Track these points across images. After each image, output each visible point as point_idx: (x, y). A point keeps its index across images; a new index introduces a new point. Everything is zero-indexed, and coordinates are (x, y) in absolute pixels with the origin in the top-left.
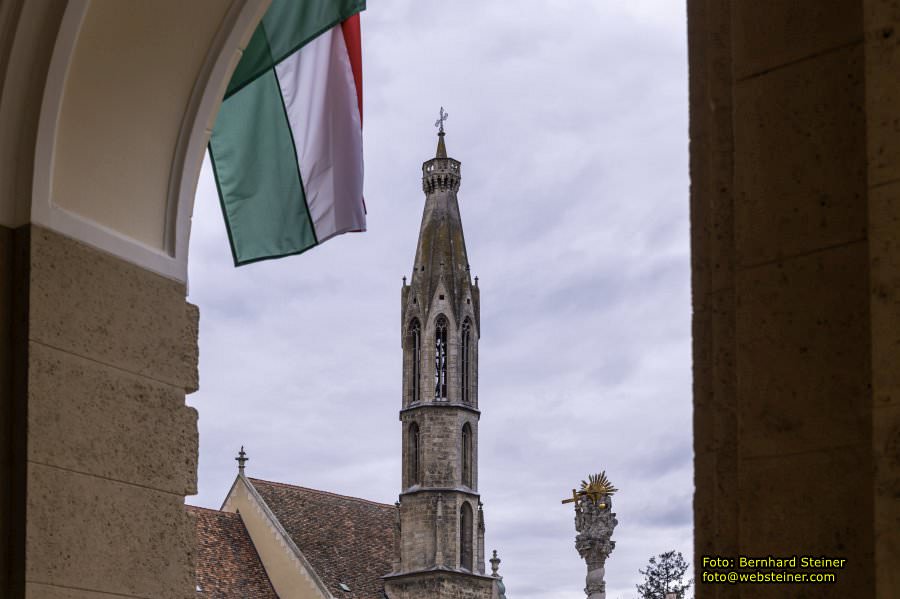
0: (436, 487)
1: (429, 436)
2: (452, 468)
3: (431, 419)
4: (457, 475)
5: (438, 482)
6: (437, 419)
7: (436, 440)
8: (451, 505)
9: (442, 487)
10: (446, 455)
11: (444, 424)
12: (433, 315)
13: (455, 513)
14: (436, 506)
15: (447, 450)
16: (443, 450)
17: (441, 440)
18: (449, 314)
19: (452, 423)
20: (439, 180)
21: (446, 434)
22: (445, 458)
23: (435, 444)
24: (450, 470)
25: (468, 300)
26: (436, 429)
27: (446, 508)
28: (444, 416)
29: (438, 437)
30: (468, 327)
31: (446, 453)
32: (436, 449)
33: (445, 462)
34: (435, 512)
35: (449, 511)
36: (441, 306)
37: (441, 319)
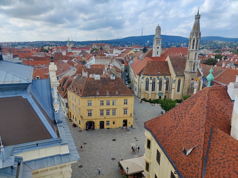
0: (191, 61)
3: (191, 52)
4: (194, 59)
10: (192, 57)
12: (193, 38)
18: (195, 38)
20: (197, 18)
21: (193, 54)
24: (193, 59)
25: (198, 36)
26: (192, 54)
27: (192, 64)
28: (193, 52)
30: (198, 39)
34: (190, 64)
36: (195, 37)
37: (194, 39)
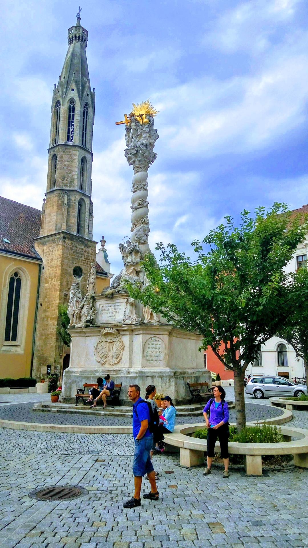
0: (64, 188)
1: (62, 161)
2: (74, 178)
3: (64, 152)
4: (76, 183)
5: (66, 186)
6: (67, 152)
7: (66, 163)
8: (73, 198)
9: (68, 188)
10: (71, 172)
11: (71, 155)
12: (68, 99)
13: (75, 203)
14: (64, 198)
15: (72, 169)
16: (70, 169)
17: (68, 163)
18: (77, 99)
19: (75, 155)
20: (76, 37)
21: (71, 160)
22: (70, 173)
23: (65, 165)
24: (73, 179)
25: (88, 95)
26: (66, 158)
27: (69, 200)
28: (71, 150)
29: (68, 162)
30: (87, 108)
31: (71, 170)
32: (65, 168)
33: (71, 175)
34: (63, 202)
35: (71, 201)
36: (74, 94)
37: (72, 101)
